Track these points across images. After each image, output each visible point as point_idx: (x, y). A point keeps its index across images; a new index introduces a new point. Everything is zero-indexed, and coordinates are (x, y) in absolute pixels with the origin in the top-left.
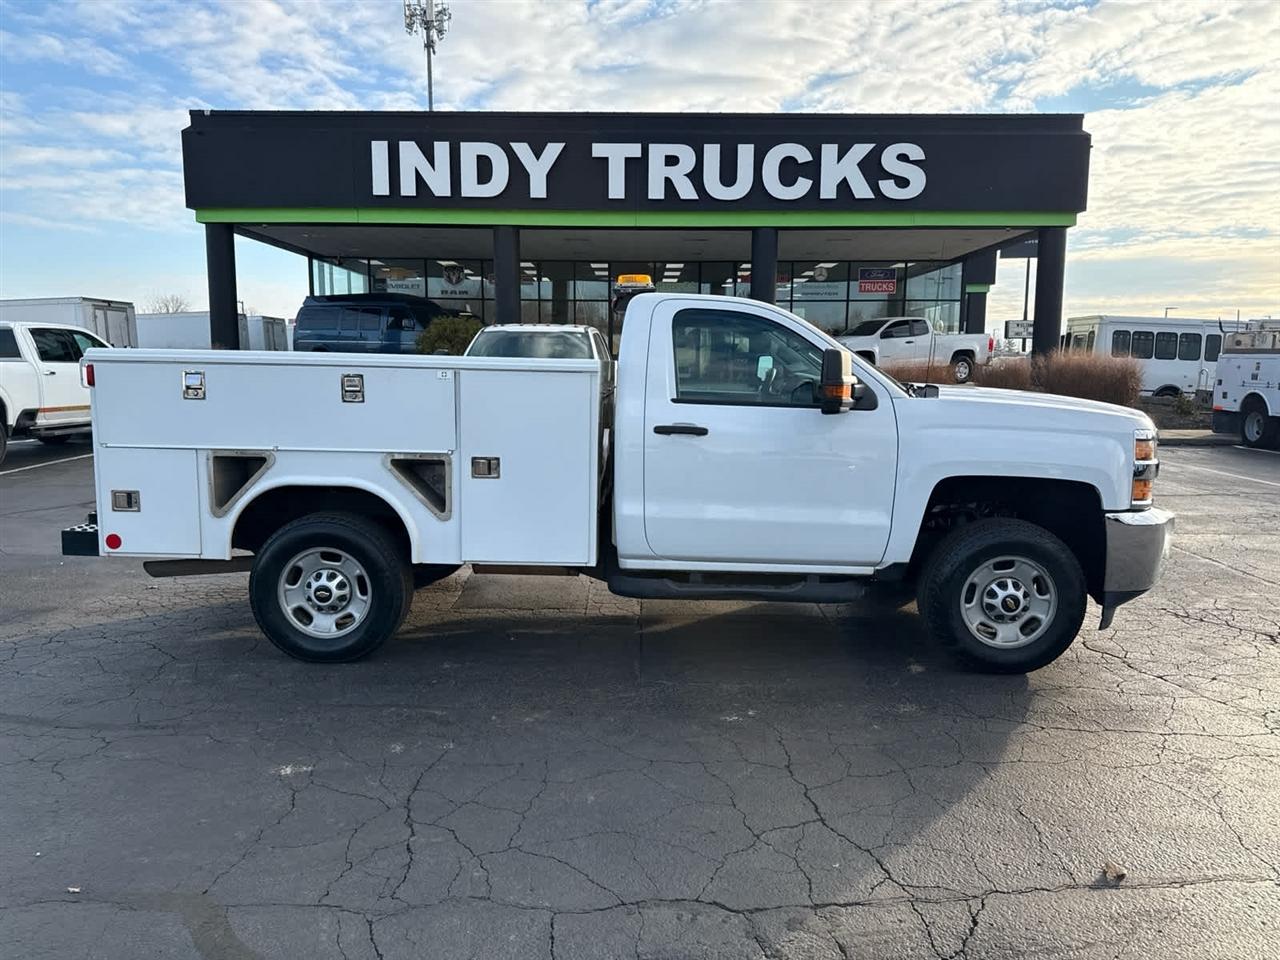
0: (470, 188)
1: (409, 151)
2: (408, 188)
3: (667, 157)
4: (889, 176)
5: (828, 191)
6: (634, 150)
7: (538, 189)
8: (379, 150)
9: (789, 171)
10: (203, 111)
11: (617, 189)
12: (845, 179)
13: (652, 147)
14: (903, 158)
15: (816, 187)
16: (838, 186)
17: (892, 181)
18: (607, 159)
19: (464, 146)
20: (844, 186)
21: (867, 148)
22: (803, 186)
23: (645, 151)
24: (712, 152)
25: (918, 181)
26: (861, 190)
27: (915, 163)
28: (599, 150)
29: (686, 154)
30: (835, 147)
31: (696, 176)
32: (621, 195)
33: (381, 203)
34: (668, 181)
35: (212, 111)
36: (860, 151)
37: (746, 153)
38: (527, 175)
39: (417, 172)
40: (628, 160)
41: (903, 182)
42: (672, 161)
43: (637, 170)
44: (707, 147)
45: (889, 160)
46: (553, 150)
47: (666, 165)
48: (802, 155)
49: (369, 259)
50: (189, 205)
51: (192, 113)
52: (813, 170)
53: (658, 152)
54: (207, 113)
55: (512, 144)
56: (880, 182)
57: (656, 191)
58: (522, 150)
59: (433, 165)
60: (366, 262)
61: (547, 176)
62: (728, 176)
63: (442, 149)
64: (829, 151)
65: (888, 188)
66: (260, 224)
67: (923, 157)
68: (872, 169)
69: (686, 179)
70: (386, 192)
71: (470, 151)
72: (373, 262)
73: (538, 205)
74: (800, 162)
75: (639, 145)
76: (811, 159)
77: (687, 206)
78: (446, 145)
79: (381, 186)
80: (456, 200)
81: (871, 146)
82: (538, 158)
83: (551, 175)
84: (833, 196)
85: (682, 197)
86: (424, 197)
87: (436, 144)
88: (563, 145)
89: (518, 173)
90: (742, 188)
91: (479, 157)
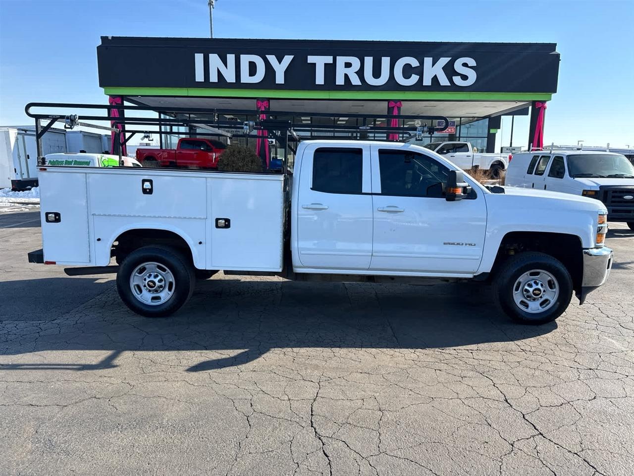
0: (245, 78)
1: (214, 59)
2: (214, 78)
3: (346, 63)
4: (458, 74)
5: (427, 82)
6: (329, 59)
7: (280, 79)
8: (199, 58)
9: (408, 71)
10: (108, 37)
11: (320, 79)
12: (436, 75)
13: (338, 58)
14: (465, 65)
15: (421, 80)
16: (432, 79)
17: (459, 77)
18: (315, 64)
19: (242, 56)
20: (435, 79)
21: (447, 59)
22: (414, 79)
23: (335, 60)
24: (369, 61)
25: (472, 76)
26: (444, 81)
27: (471, 67)
28: (311, 59)
29: (355, 62)
30: (431, 59)
31: (360, 73)
32: (322, 83)
33: (199, 85)
34: (346, 76)
35: (112, 37)
36: (443, 61)
37: (386, 61)
38: (274, 72)
39: (218, 69)
40: (326, 64)
41: (465, 78)
42: (348, 65)
43: (330, 70)
45: (458, 66)
46: (288, 59)
47: (345, 67)
48: (414, 63)
49: (190, 114)
50: (101, 86)
51: (102, 38)
52: (420, 71)
53: (341, 60)
54: (110, 38)
55: (267, 56)
56: (453, 77)
58: (272, 59)
59: (226, 66)
60: (188, 115)
61: (285, 72)
62: (377, 73)
63: (231, 58)
64: (428, 61)
65: (457, 80)
66: (137, 96)
67: (475, 65)
68: (449, 71)
69: (355, 74)
70: (203, 80)
71: (245, 59)
72: (191, 116)
73: (280, 87)
74: (413, 66)
75: (332, 57)
76: (419, 65)
77: (356, 88)
78: (233, 56)
79: (200, 77)
80: (238, 84)
81: (449, 59)
82: (280, 63)
83: (287, 73)
84: (430, 84)
85: (353, 84)
86: (222, 83)
87: (228, 55)
88: (293, 56)
89: (270, 71)
90: (383, 79)
91: (250, 62)
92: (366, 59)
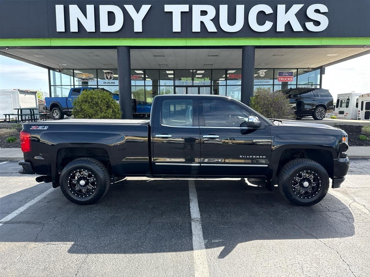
0: (105, 27)
1: (74, 10)
2: (74, 28)
3: (201, 11)
4: (310, 20)
5: (281, 28)
6: (185, 8)
7: (138, 27)
8: (59, 9)
9: (262, 18)
11: (177, 27)
12: (289, 21)
13: (194, 6)
14: (317, 11)
15: (275, 26)
16: (285, 25)
17: (312, 23)
18: (172, 12)
19: (101, 7)
20: (288, 25)
21: (301, 6)
22: (268, 25)
23: (191, 9)
24: (224, 9)
25: (325, 22)
26: (297, 27)
27: (323, 13)
28: (168, 8)
29: (211, 10)
30: (285, 6)
31: (216, 20)
32: (179, 30)
33: (61, 35)
34: (202, 23)
36: (296, 8)
37: (240, 9)
38: (132, 21)
39: (78, 19)
40: (182, 13)
41: (317, 23)
42: (204, 13)
43: (187, 17)
44: (221, 6)
45: (310, 12)
46: (145, 9)
47: (201, 15)
48: (268, 10)
52: (273, 17)
53: (197, 9)
55: (125, 6)
56: (306, 23)
57: (196, 28)
58: (130, 8)
59: (86, 16)
61: (143, 21)
62: (232, 21)
63: (90, 9)
64: (281, 8)
65: (310, 26)
67: (328, 11)
68: (302, 17)
69: (211, 22)
70: (63, 30)
71: (104, 9)
73: (138, 35)
74: (267, 14)
75: (188, 6)
76: (273, 12)
77: (212, 35)
78: (93, 6)
79: (60, 27)
80: (97, 34)
81: (302, 5)
82: (138, 13)
83: (144, 21)
84: (283, 30)
85: (209, 31)
86: (82, 32)
87: (88, 6)
88: (150, 6)
89: (128, 20)
90: (238, 26)
91: (108, 12)
92: (221, 7)
